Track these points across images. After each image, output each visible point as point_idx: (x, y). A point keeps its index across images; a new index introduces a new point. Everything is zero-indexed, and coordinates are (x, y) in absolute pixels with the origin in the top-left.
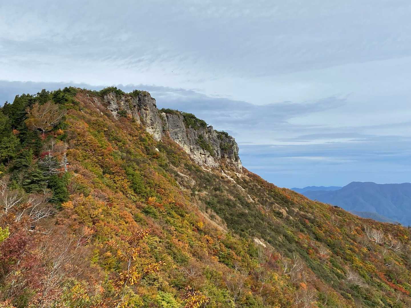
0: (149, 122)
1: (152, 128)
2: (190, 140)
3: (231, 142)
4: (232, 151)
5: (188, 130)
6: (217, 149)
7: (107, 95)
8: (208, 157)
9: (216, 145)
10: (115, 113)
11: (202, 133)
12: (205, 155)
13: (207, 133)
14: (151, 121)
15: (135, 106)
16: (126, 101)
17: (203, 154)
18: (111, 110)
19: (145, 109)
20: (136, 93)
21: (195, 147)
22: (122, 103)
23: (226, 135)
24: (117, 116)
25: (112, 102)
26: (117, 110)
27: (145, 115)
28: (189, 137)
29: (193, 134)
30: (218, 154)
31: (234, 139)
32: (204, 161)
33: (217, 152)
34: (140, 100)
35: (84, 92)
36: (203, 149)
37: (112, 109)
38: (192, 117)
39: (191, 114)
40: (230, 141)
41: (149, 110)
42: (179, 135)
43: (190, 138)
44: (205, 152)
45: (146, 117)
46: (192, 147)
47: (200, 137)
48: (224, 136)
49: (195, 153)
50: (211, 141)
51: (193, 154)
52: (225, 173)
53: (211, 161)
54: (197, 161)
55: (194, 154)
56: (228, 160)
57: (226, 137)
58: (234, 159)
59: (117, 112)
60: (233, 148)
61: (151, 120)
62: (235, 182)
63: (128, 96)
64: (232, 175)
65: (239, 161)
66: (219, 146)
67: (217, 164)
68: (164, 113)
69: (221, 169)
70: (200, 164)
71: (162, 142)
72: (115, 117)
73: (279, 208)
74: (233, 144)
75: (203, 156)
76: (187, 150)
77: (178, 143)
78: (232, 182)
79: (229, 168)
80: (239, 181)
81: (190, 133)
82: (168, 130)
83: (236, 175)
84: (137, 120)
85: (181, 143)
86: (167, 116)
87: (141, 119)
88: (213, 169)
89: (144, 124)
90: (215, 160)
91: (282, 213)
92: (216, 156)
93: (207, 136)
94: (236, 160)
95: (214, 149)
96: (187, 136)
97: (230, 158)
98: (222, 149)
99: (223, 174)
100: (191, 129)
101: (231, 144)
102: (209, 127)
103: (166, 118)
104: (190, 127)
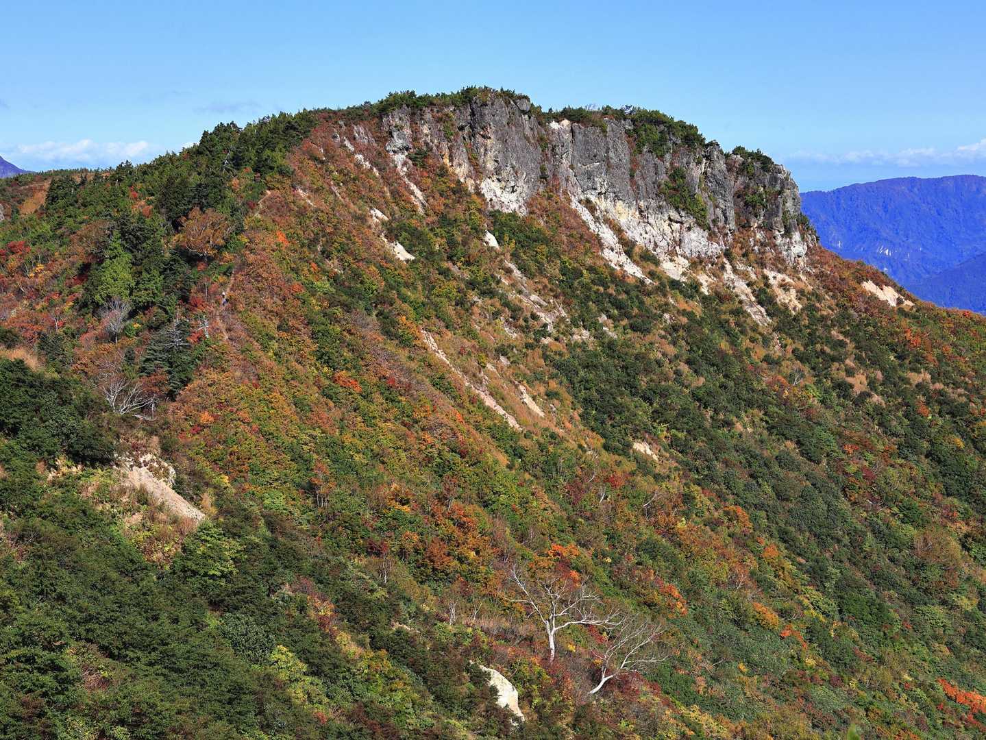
0: (490, 166)
1: (499, 180)
2: (638, 188)
3: (779, 182)
4: (777, 207)
5: (639, 157)
6: (725, 209)
7: (388, 116)
8: (689, 229)
9: (722, 194)
10: (400, 158)
11: (685, 162)
12: (682, 223)
13: (699, 163)
14: (496, 164)
15: (462, 128)
16: (439, 120)
17: (677, 222)
18: (394, 152)
19: (483, 136)
20: (467, 96)
21: (653, 203)
22: (425, 129)
23: (765, 162)
24: (405, 164)
25: (395, 134)
26: (407, 149)
27: (482, 150)
28: (636, 178)
29: (652, 169)
30: (726, 218)
31: (789, 174)
32: (677, 239)
33: (724, 214)
34: (473, 114)
35: (329, 116)
36: (677, 209)
37: (396, 149)
38: (655, 119)
39: (657, 112)
40: (774, 179)
41: (492, 137)
42: (596, 179)
43: (640, 182)
44: (681, 217)
45: (485, 154)
46: (642, 203)
47: (677, 175)
48: (757, 165)
49: (651, 220)
50: (710, 185)
51: (644, 222)
52: (735, 270)
53: (696, 240)
54: (652, 240)
55: (648, 223)
56: (759, 236)
57: (762, 168)
58: (780, 232)
59: (406, 153)
60: (781, 200)
61: (496, 161)
62: (753, 299)
63: (447, 106)
64: (753, 277)
65: (797, 236)
66: (730, 198)
67: (715, 249)
68: (566, 122)
69: (725, 260)
70: (658, 250)
71: (523, 213)
72: (399, 167)
73: (850, 372)
74: (782, 188)
75: (676, 226)
76: (625, 214)
77: (593, 199)
78: (743, 297)
79: (752, 257)
80: (764, 297)
81: (643, 167)
82: (572, 167)
83: (766, 278)
84: (460, 165)
85: (606, 198)
86: (572, 131)
87: (473, 161)
88: (697, 263)
89: (478, 171)
90: (712, 237)
91: (851, 386)
92: (721, 224)
93: (697, 172)
94: (788, 233)
95: (717, 207)
96: (632, 176)
97: (768, 228)
98: (746, 204)
99: (729, 274)
100: (649, 156)
101: (778, 188)
102: (711, 144)
103: (568, 136)
104: (645, 149)
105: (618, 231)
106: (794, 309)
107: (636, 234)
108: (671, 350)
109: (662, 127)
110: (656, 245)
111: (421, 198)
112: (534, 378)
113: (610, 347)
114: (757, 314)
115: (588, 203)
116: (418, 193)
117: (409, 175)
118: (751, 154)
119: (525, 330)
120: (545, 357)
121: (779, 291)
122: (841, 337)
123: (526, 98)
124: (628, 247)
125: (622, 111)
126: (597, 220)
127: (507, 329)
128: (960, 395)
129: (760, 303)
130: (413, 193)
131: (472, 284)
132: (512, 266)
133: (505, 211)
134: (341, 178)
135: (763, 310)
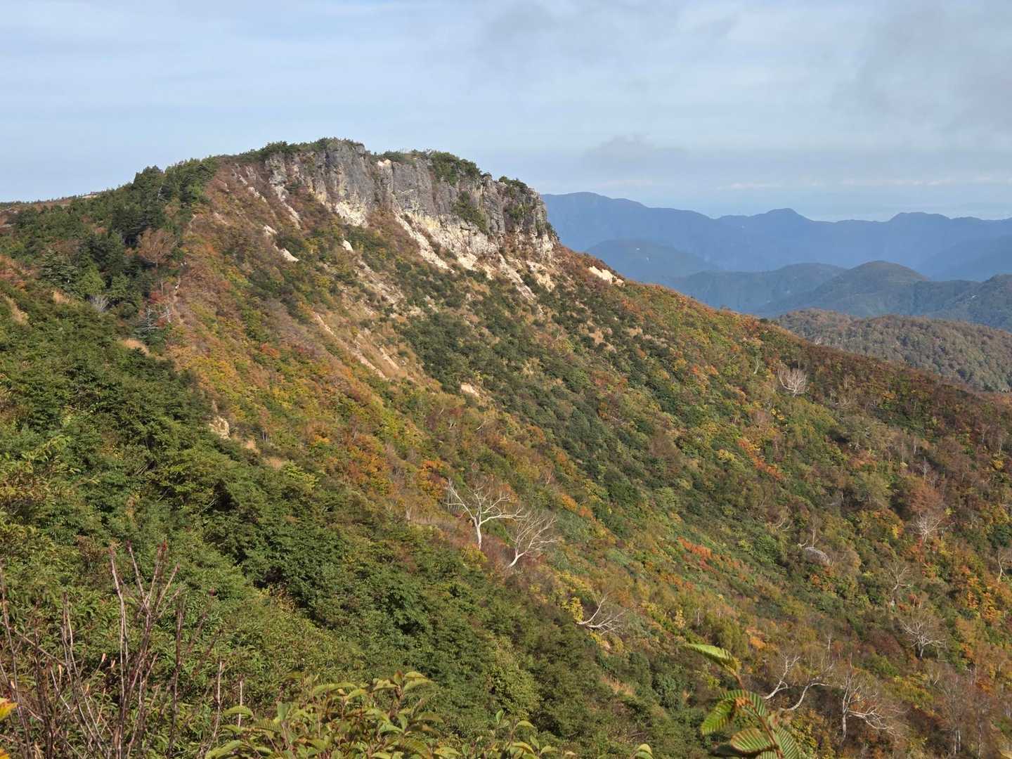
0: (342, 193)
1: (348, 203)
2: (439, 206)
3: (532, 200)
4: (532, 217)
5: (438, 185)
6: (497, 219)
7: (269, 159)
8: (475, 234)
9: (495, 210)
10: (280, 189)
11: (469, 188)
12: (470, 230)
13: (478, 188)
14: (346, 192)
15: (320, 167)
16: (304, 162)
17: (466, 230)
18: (275, 185)
19: (335, 172)
20: (323, 144)
21: (450, 217)
22: (296, 168)
23: (522, 187)
24: (283, 193)
25: (275, 172)
26: (285, 183)
27: (335, 182)
28: (437, 200)
29: (447, 193)
30: (499, 226)
32: (467, 241)
33: (497, 223)
34: (327, 157)
35: (228, 161)
36: (466, 220)
37: (276, 183)
38: (447, 159)
39: (448, 154)
40: (529, 199)
41: (342, 173)
42: (411, 201)
43: (440, 202)
44: (469, 226)
45: (338, 185)
46: (442, 217)
47: (464, 197)
48: (517, 189)
49: (448, 229)
50: (487, 203)
51: (444, 230)
52: (507, 262)
53: (480, 241)
54: (450, 243)
56: (521, 238)
57: (520, 191)
58: (534, 234)
59: (284, 185)
60: (534, 213)
61: (346, 190)
62: (522, 281)
63: (309, 152)
64: (520, 266)
65: (546, 237)
66: (501, 212)
67: (493, 247)
68: (388, 161)
69: (500, 255)
70: (455, 249)
71: (366, 225)
72: (279, 196)
73: (591, 330)
74: (535, 205)
75: (466, 232)
76: (431, 225)
77: (410, 215)
78: (515, 281)
79: (518, 252)
80: (529, 280)
81: (441, 192)
82: (394, 193)
83: (528, 267)
84: (321, 193)
85: (418, 214)
86: (393, 168)
87: (330, 190)
88: (482, 258)
89: (333, 197)
90: (490, 239)
91: (593, 339)
92: (495, 230)
93: (477, 194)
94: (540, 236)
95: (492, 218)
96: (434, 198)
97: (526, 232)
98: (511, 216)
99: (503, 265)
100: (444, 184)
101: (532, 204)
102: (485, 175)
103: (390, 171)
104: (442, 179)
105: (428, 237)
106: (550, 287)
107: (440, 239)
108: (476, 319)
109: (453, 164)
110: (453, 246)
111: (298, 217)
112: (389, 342)
113: (435, 319)
114: (526, 292)
115: (406, 218)
116: (295, 214)
117: (287, 201)
118: (512, 182)
119: (378, 308)
120: (394, 327)
121: (539, 276)
122: (582, 306)
123: (361, 145)
124: (436, 248)
125: (425, 153)
126: (414, 229)
127: (366, 309)
128: (663, 343)
129: (527, 284)
130: (291, 214)
131: (339, 277)
132: (362, 263)
133: (354, 225)
134: (241, 204)
135: (529, 289)
